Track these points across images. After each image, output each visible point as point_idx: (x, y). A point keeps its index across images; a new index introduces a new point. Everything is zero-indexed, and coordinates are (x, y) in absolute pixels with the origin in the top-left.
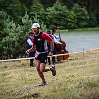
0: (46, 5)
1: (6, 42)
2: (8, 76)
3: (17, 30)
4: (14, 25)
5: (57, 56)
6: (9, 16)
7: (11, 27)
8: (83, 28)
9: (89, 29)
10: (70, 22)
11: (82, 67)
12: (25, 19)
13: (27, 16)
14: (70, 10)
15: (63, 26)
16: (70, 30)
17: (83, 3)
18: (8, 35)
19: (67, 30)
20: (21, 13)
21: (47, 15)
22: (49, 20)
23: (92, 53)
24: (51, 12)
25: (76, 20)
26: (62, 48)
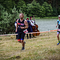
0: (27, 2)
1: (2, 24)
2: (2, 45)
3: (9, 17)
4: (7, 14)
5: (33, 34)
6: (4, 8)
7: (5, 15)
8: (49, 17)
9: (53, 17)
10: (41, 13)
11: (47, 41)
12: (14, 10)
13: (15, 8)
14: (41, 6)
15: (37, 15)
16: (41, 18)
17: (49, 2)
18: (3, 20)
19: (39, 18)
20: (12, 6)
21: (27, 8)
22: (28, 11)
23: (54, 32)
24: (30, 6)
25: (45, 12)
26: (36, 28)
